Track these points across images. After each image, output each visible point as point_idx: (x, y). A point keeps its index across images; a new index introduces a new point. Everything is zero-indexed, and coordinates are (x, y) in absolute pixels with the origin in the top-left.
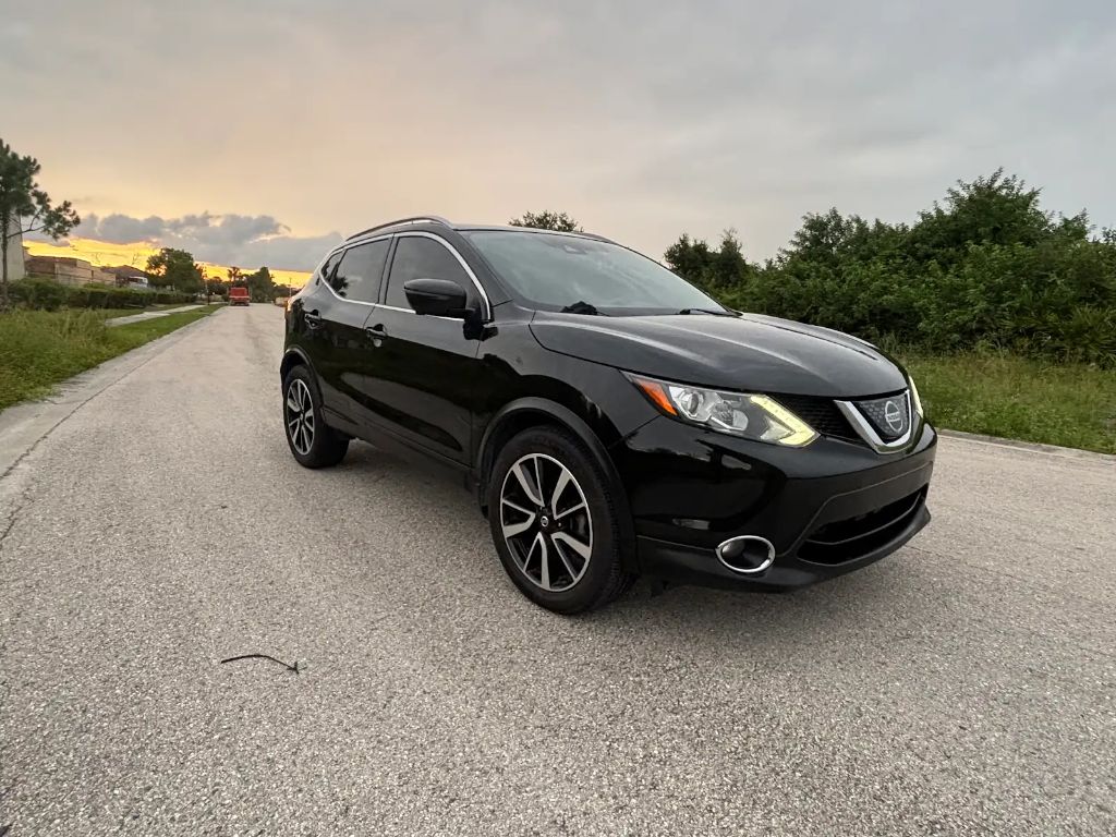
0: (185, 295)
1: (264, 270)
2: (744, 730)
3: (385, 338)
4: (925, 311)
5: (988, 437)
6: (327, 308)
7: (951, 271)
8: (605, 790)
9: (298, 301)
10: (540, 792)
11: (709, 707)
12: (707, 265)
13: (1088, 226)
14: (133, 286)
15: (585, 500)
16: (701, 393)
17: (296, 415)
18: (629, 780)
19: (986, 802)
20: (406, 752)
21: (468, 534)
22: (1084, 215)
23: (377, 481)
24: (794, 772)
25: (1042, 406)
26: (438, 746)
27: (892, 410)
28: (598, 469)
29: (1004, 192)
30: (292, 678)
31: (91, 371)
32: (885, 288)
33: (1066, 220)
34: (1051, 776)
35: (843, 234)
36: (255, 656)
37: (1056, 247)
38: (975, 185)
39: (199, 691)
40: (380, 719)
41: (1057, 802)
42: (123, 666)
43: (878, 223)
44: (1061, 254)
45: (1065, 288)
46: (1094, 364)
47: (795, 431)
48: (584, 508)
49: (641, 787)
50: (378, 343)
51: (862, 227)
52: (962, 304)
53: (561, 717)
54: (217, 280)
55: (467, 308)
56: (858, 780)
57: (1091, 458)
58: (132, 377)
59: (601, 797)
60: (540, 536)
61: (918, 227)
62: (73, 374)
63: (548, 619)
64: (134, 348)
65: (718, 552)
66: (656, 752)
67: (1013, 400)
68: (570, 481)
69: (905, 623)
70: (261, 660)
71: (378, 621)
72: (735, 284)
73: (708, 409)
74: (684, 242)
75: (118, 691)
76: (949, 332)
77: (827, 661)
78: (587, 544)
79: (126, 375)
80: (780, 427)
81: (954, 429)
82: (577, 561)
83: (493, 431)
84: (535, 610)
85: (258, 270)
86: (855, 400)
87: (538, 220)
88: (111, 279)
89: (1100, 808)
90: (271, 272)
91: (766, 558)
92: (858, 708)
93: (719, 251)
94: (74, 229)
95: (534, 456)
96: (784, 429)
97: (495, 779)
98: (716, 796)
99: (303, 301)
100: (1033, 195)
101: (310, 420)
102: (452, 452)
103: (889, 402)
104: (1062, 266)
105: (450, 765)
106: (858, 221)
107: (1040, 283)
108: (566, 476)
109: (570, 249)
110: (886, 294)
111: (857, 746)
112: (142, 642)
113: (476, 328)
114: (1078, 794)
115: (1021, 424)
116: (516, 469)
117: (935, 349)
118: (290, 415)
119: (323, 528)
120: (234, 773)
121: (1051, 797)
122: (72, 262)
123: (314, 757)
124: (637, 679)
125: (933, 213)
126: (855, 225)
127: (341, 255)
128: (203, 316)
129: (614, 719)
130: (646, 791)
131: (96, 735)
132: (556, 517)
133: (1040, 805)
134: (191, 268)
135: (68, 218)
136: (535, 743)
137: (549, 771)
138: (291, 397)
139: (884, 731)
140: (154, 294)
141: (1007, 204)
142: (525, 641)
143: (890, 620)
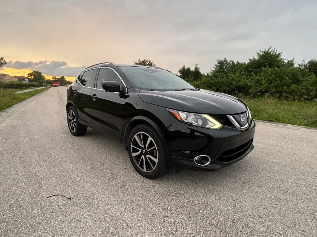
0: (39, 84)
1: (63, 77)
2: (203, 212)
3: (97, 98)
4: (251, 86)
5: (269, 122)
6: (79, 89)
7: (258, 75)
8: (163, 233)
9: (71, 87)
10: (143, 234)
11: (192, 205)
12: (190, 74)
13: (294, 62)
14: (24, 82)
15: (156, 146)
16: (188, 114)
17: (71, 120)
18: (169, 229)
19: (272, 231)
20: (103, 224)
21: (122, 155)
22: (293, 59)
23: (95, 139)
24: (217, 224)
25: (283, 113)
26: (113, 221)
27: (243, 117)
28: (159, 137)
29: (272, 53)
30: (69, 201)
31: (10, 108)
32: (240, 80)
33: (289, 61)
34: (289, 222)
35: (228, 65)
36: (58, 195)
37: (286, 69)
38: (264, 51)
39: (40, 207)
40: (96, 213)
41: (291, 230)
42: (16, 200)
43: (237, 62)
44: (287, 70)
45: (288, 80)
46: (296, 100)
47: (215, 124)
48: (155, 148)
49: (173, 231)
50: (94, 100)
51: (233, 63)
52: (261, 84)
53: (149, 210)
54: (49, 80)
55: (120, 89)
56: (236, 226)
57: (296, 127)
58: (23, 109)
59: (161, 235)
60: (143, 156)
61: (248, 63)
62: (4, 109)
63: (145, 180)
64: (24, 100)
65: (194, 160)
66: (177, 220)
67: (276, 111)
68: (151, 140)
69: (248, 178)
70: (60, 196)
71: (95, 183)
72: (198, 80)
73: (190, 119)
74: (184, 68)
75: (15, 208)
76: (257, 92)
77: (226, 190)
78: (157, 158)
79: (21, 109)
80: (211, 123)
81: (259, 120)
82: (154, 163)
83: (129, 125)
84: (142, 177)
85: (61, 77)
86: (232, 115)
87: (142, 62)
88: (17, 80)
89: (303, 231)
90: (65, 77)
91: (208, 161)
92: (235, 204)
93: (194, 70)
94: (5, 65)
95: (141, 133)
96: (212, 124)
97: (130, 230)
98: (195, 233)
99: (72, 87)
100: (280, 54)
101: (75, 122)
102: (117, 131)
103: (242, 115)
104: (288, 74)
105: (116, 227)
106: (232, 61)
107: (282, 78)
108: (150, 138)
109: (150, 71)
110: (240, 82)
111: (235, 215)
112: (23, 192)
113: (123, 95)
114: (297, 227)
115: (278, 118)
116: (135, 136)
117: (254, 97)
118: (69, 120)
119: (79, 154)
120: (50, 233)
121: (290, 229)
122: (5, 75)
123: (75, 226)
124: (172, 198)
125: (253, 59)
126: (231, 62)
127: (83, 73)
128: (45, 90)
129: (164, 210)
130: (175, 232)
131: (7, 223)
132: (147, 151)
133: (287, 231)
134: (41, 76)
135: (3, 62)
136: (142, 219)
137: (146, 228)
138: (69, 115)
139: (243, 210)
140: (30, 84)
141: (273, 57)
142: (139, 187)
143: (243, 177)
